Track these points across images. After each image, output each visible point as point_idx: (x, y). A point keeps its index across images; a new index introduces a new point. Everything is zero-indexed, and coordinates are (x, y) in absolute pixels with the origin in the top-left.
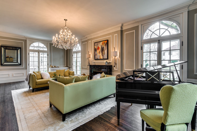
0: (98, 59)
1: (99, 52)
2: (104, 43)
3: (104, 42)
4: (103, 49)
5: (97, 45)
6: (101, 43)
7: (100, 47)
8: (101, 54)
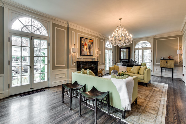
0: (85, 55)
1: (86, 49)
2: (91, 42)
3: (91, 40)
4: (89, 47)
5: (85, 41)
6: (88, 41)
7: (88, 44)
8: (88, 51)
